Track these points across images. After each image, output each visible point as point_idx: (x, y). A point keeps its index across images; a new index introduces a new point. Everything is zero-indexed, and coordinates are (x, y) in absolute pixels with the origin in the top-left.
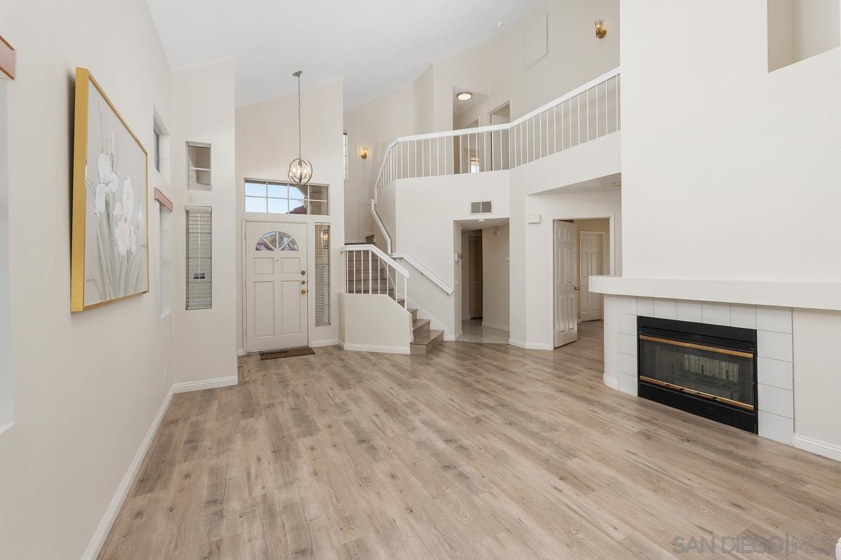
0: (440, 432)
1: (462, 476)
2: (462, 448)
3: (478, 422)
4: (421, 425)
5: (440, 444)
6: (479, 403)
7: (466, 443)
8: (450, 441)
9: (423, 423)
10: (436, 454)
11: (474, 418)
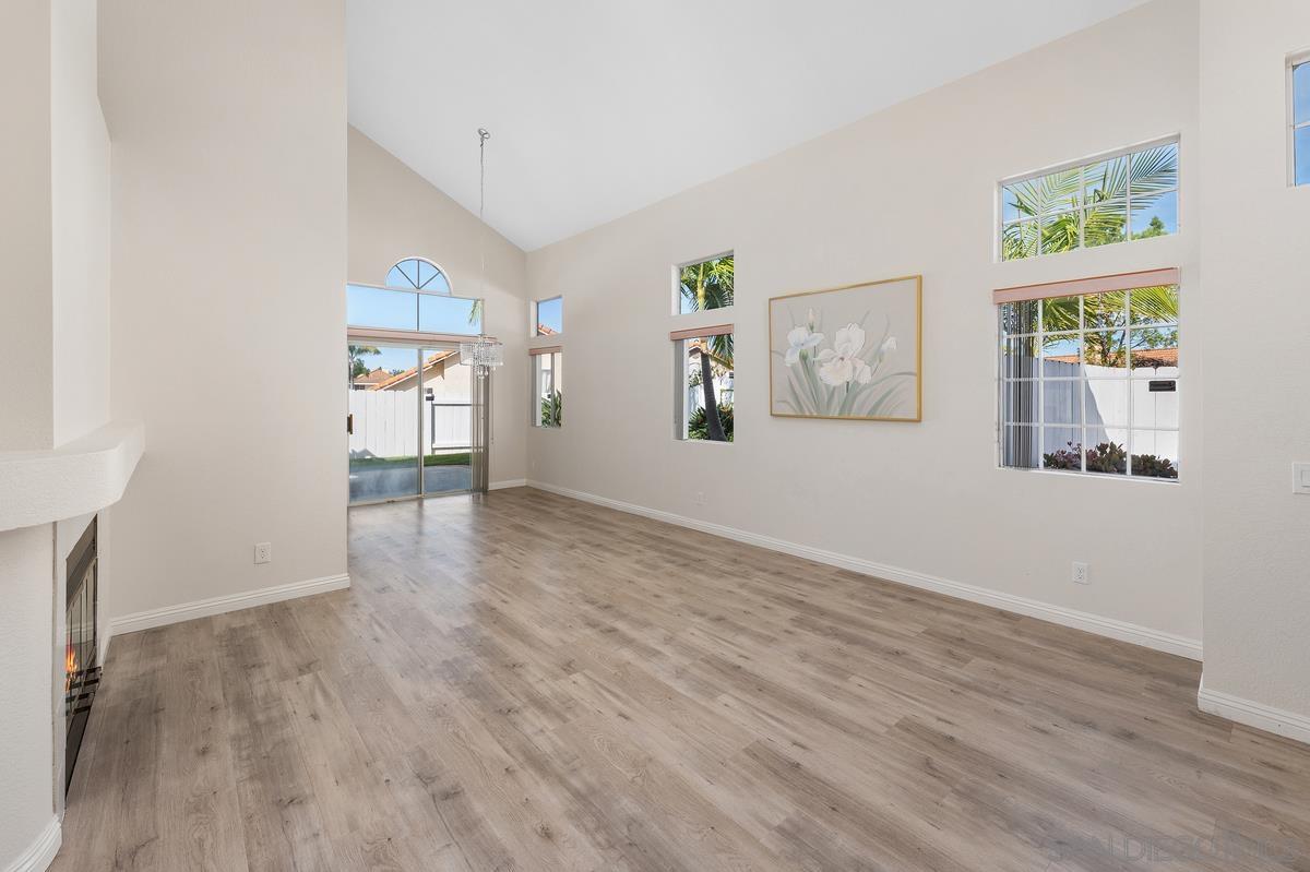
0: (628, 642)
1: (592, 602)
2: (592, 625)
3: (569, 665)
4: (659, 648)
5: (621, 626)
6: (559, 715)
7: (588, 631)
8: (610, 631)
9: (659, 652)
10: (622, 616)
11: (575, 671)
